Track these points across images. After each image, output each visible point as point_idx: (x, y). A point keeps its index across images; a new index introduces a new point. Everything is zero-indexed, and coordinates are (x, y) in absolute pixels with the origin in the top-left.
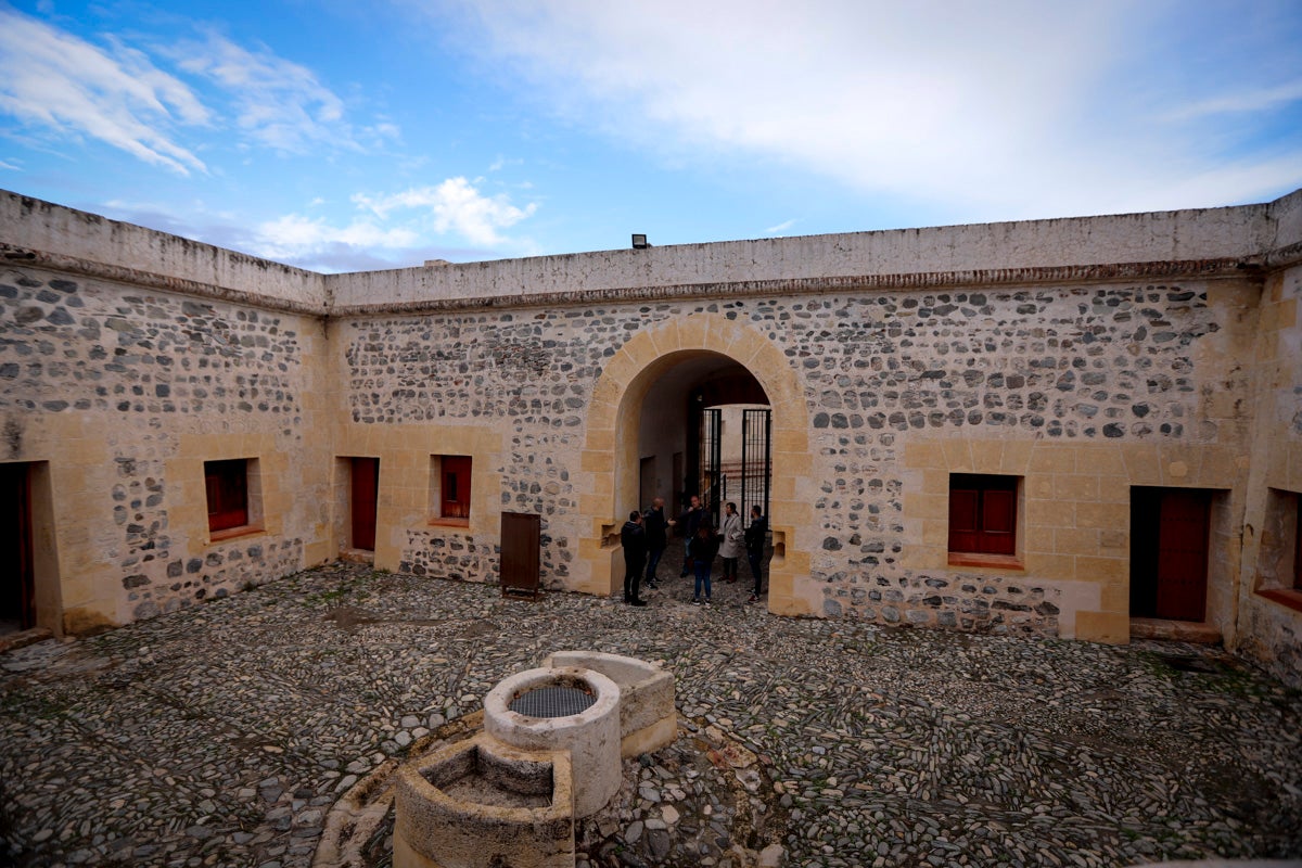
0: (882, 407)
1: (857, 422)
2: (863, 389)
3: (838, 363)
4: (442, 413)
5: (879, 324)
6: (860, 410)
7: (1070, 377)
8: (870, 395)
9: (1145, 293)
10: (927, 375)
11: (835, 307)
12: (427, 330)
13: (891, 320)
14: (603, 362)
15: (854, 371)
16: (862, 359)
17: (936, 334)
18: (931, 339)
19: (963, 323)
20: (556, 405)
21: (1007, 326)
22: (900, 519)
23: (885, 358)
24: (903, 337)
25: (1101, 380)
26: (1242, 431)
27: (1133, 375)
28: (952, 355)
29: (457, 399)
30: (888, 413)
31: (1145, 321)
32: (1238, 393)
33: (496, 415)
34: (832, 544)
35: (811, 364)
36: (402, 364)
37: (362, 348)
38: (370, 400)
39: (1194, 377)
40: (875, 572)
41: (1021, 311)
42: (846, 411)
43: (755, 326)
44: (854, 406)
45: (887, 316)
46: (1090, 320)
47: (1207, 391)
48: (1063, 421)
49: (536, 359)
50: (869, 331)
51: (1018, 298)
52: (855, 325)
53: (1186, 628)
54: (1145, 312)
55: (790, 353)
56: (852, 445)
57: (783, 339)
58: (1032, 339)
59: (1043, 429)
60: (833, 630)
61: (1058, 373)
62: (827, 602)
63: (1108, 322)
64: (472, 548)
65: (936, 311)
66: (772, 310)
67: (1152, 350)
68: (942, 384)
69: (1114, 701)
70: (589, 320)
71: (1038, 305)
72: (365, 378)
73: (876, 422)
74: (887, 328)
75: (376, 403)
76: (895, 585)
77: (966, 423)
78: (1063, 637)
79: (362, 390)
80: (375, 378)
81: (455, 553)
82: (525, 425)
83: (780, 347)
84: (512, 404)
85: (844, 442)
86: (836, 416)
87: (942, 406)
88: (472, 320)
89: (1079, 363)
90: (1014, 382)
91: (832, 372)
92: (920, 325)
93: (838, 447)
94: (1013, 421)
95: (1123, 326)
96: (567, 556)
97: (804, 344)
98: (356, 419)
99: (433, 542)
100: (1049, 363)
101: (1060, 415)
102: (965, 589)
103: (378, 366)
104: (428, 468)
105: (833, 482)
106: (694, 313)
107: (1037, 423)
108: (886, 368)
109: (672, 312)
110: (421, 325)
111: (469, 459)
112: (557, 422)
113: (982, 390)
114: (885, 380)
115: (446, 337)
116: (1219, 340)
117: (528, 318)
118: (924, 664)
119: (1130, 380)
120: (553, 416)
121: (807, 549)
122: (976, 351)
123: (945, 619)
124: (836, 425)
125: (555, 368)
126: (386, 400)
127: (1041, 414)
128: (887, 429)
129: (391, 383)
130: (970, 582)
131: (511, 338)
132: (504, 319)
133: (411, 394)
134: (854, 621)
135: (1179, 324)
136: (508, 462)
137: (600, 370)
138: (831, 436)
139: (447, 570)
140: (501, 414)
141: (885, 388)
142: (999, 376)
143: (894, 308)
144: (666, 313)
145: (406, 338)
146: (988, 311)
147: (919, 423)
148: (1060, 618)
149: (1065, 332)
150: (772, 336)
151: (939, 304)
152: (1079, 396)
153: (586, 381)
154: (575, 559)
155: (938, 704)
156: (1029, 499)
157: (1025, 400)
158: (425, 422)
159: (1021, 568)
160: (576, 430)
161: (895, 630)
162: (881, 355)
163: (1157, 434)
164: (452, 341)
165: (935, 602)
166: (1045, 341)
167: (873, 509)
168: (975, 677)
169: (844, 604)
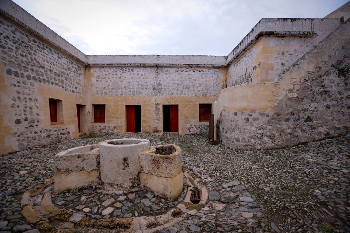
0: (30, 73)
2: (24, 65)
8: (26, 67)
15: (20, 57)
16: (22, 53)
22: (38, 111)
30: (32, 75)
34: (18, 122)
40: (33, 130)
42: (18, 70)
44: (21, 70)
56: (22, 84)
62: (19, 145)
73: (28, 78)
76: (39, 133)
85: (19, 82)
86: (15, 71)
91: (12, 54)
93: (17, 84)
102: (55, 131)
105: (16, 97)
121: (9, 124)
123: (52, 141)
124: (15, 75)
128: (32, 81)
134: (30, 149)
138: (14, 79)
141: (30, 67)
162: (28, 54)
165: (49, 136)
169: (25, 144)
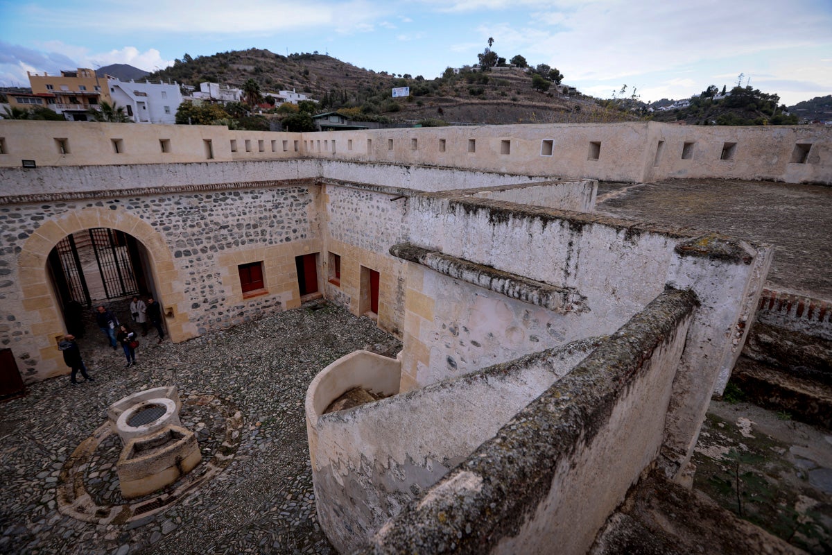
0: (205, 244)
1: (195, 252)
2: (195, 237)
3: (181, 227)
5: (197, 207)
6: (196, 247)
7: (273, 222)
8: (199, 239)
10: (222, 227)
11: (173, 201)
13: (202, 205)
14: (19, 242)
15: (189, 230)
16: (192, 224)
17: (222, 209)
18: (221, 212)
19: (233, 204)
21: (249, 204)
22: (222, 287)
23: (202, 222)
24: (209, 212)
25: (282, 222)
26: (321, 233)
27: (291, 219)
28: (230, 218)
30: (208, 246)
31: (292, 200)
32: (318, 222)
34: (196, 306)
35: (167, 229)
39: (307, 218)
40: (216, 311)
41: (253, 198)
42: (189, 248)
43: (130, 212)
44: (193, 245)
45: (200, 203)
46: (276, 200)
47: (311, 222)
48: (273, 238)
50: (192, 211)
51: (251, 193)
52: (185, 208)
53: (314, 295)
54: (292, 197)
55: (154, 224)
56: (196, 262)
57: (148, 218)
58: (258, 209)
59: (267, 242)
60: (207, 340)
61: (269, 221)
62: (199, 330)
63: (282, 201)
65: (221, 200)
66: (138, 203)
67: (296, 210)
68: (229, 231)
69: (302, 328)
71: (259, 195)
73: (204, 251)
74: (201, 208)
76: (225, 313)
77: (240, 245)
78: (284, 311)
83: (148, 222)
86: (185, 251)
87: (230, 239)
89: (275, 217)
90: (255, 226)
91: (179, 231)
92: (215, 206)
93: (189, 265)
94: (257, 241)
95: (286, 202)
96: (33, 363)
97: (161, 219)
100: (265, 218)
101: (272, 236)
102: (251, 306)
105: (190, 280)
106: (87, 208)
107: (265, 240)
108: (204, 227)
109: (69, 207)
113: (244, 231)
114: (204, 232)
116: (312, 204)
118: (247, 339)
119: (291, 221)
121: (185, 311)
122: (239, 215)
123: (246, 319)
124: (186, 255)
127: (266, 237)
128: (209, 253)
130: (252, 303)
134: (213, 333)
135: (302, 201)
138: (184, 260)
141: (205, 236)
142: (249, 224)
143: (203, 199)
144: (65, 208)
146: (241, 199)
147: (222, 248)
148: (282, 305)
149: (269, 205)
150: (142, 217)
151: (221, 196)
152: (277, 228)
153: (8, 257)
154: (39, 362)
155: (259, 351)
156: (267, 269)
157: (260, 232)
159: (267, 293)
160: (10, 289)
161: (230, 330)
162: (200, 221)
163: (300, 238)
165: (242, 314)
166: (263, 209)
167: (210, 287)
168: (265, 337)
169: (207, 327)
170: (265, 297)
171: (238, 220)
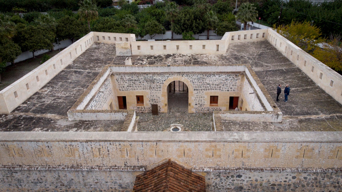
0: (202, 88)
1: (199, 90)
3: (197, 82)
4: (137, 89)
7: (224, 84)
8: (201, 86)
9: (233, 75)
11: (196, 75)
12: (132, 76)
13: (203, 77)
14: (164, 82)
15: (199, 84)
16: (200, 82)
18: (208, 80)
19: (212, 78)
20: (157, 88)
21: (217, 78)
22: (204, 101)
23: (203, 82)
24: (205, 79)
25: (227, 85)
26: (241, 90)
28: (211, 82)
29: (140, 87)
31: (232, 78)
32: (241, 86)
33: (147, 89)
34: (196, 104)
35: (193, 83)
36: (128, 82)
37: (119, 79)
38: (122, 87)
39: (237, 85)
40: (201, 107)
41: (219, 76)
42: (198, 88)
43: (186, 77)
44: (199, 88)
46: (226, 78)
47: (238, 86)
48: (223, 89)
49: (153, 81)
50: (201, 78)
51: (219, 75)
52: (199, 78)
54: (232, 77)
55: (191, 81)
56: (199, 93)
58: (220, 80)
60: (197, 115)
61: (223, 84)
62: (196, 111)
63: (228, 78)
64: (145, 108)
66: (188, 76)
67: (233, 81)
68: (209, 85)
70: (161, 76)
71: (221, 76)
72: (121, 84)
73: (201, 90)
75: (124, 88)
76: (204, 109)
77: (212, 90)
79: (121, 86)
80: (123, 84)
81: (142, 109)
82: (152, 91)
83: (189, 80)
84: (149, 88)
85: (198, 92)
87: (209, 88)
88: (141, 75)
89: (225, 83)
90: (218, 85)
92: (207, 78)
93: (197, 93)
94: (217, 90)
95: (230, 79)
96: (160, 108)
98: (120, 90)
99: (138, 108)
100: (222, 83)
102: (212, 108)
103: (123, 82)
104: (135, 98)
105: (196, 97)
106: (177, 76)
107: (220, 90)
108: (203, 83)
110: (131, 75)
111: (143, 96)
112: (157, 90)
113: (214, 86)
115: (136, 77)
116: (240, 80)
117: (151, 75)
119: (230, 85)
120: (156, 89)
121: (193, 105)
122: (214, 81)
123: (209, 112)
125: (156, 83)
126: (126, 87)
128: (203, 91)
129: (126, 85)
131: (148, 78)
132: (146, 75)
133: (131, 86)
134: (199, 113)
135: (236, 79)
136: (150, 96)
137: (163, 83)
138: (196, 91)
139: (141, 112)
140: (148, 89)
141: (203, 86)
142: (216, 84)
144: (173, 75)
145: (128, 77)
146: (215, 76)
147: (207, 90)
149: (224, 79)
150: (188, 79)
151: (209, 75)
152: (225, 86)
153: (161, 85)
154: (162, 109)
156: (219, 98)
157: (219, 87)
158: (134, 90)
159: (218, 106)
160: (160, 91)
161: (204, 114)
163: (233, 91)
164: (138, 78)
165: (208, 110)
166: (221, 80)
167: (201, 100)
169: (198, 111)
170: (216, 107)
171: (213, 83)
